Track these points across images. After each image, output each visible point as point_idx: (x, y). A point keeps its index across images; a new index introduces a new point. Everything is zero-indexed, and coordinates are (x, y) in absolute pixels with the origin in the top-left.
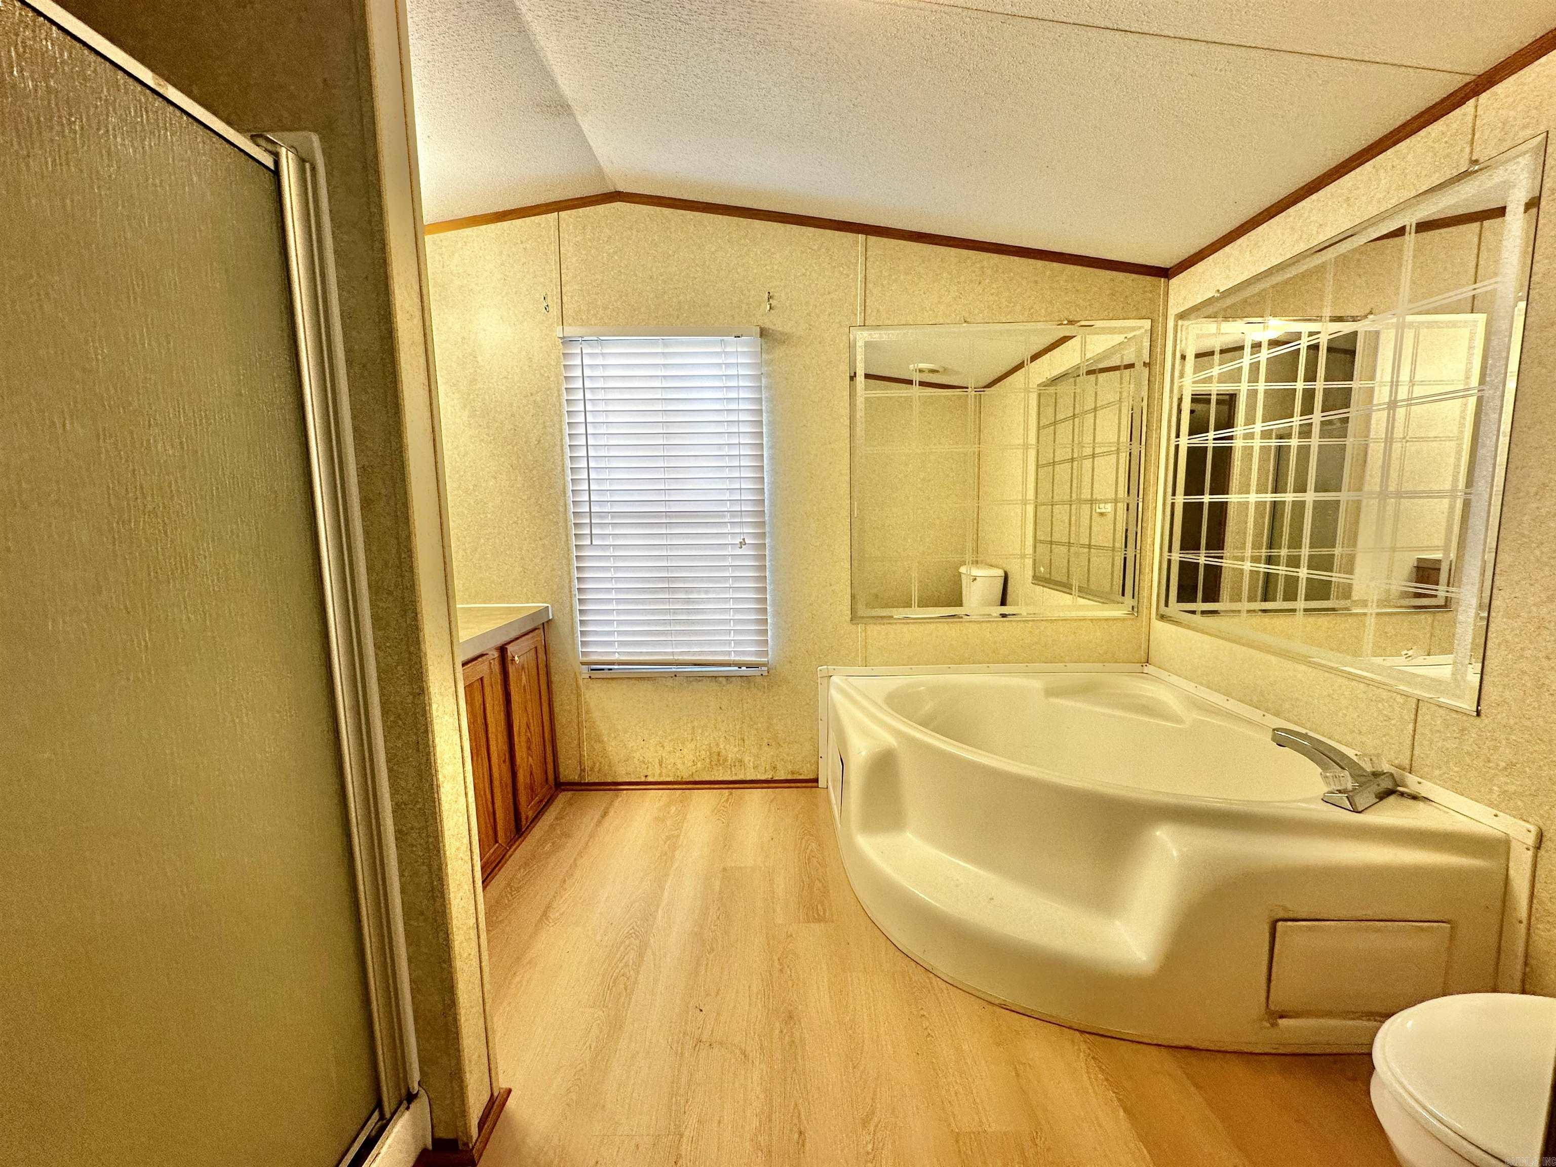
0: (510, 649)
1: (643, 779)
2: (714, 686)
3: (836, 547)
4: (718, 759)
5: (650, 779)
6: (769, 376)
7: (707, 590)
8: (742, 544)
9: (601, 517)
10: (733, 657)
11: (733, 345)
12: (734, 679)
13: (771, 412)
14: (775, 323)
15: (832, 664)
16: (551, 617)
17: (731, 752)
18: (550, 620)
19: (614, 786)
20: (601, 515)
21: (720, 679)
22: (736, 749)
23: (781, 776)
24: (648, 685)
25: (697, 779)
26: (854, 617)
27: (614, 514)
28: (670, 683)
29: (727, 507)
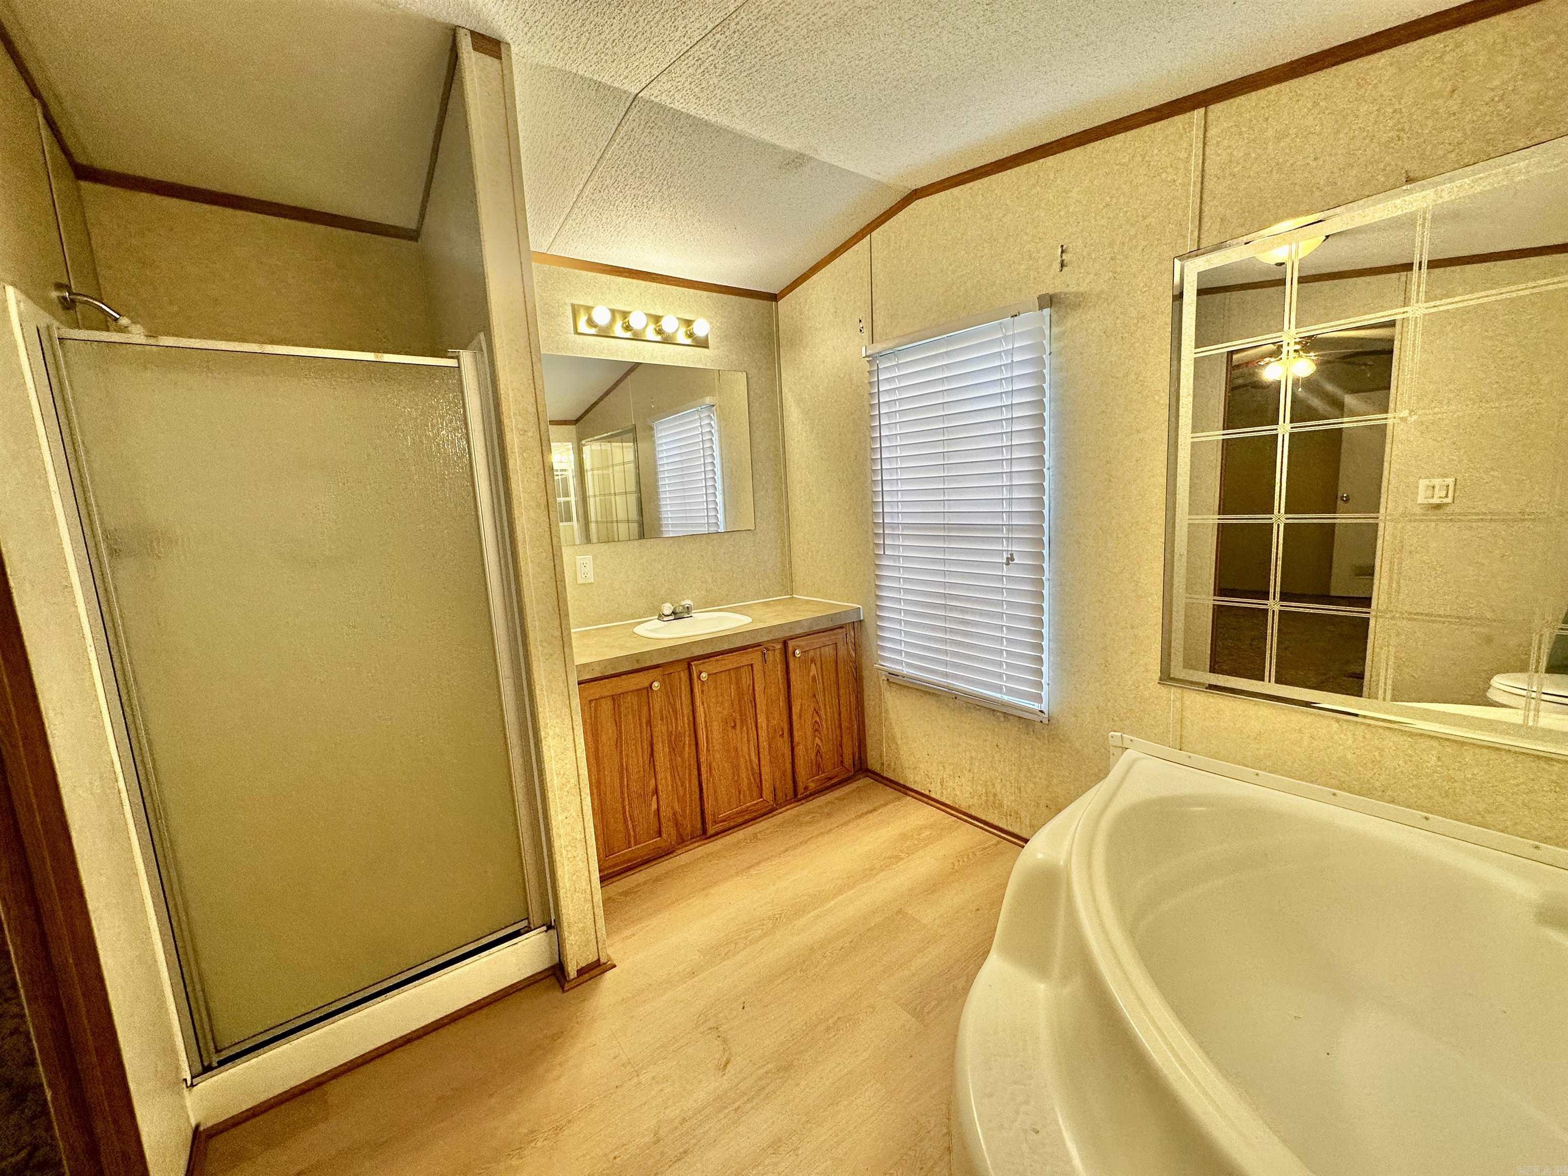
0: (791, 644)
1: (927, 793)
2: (992, 719)
3: (1143, 576)
4: (994, 800)
5: (933, 795)
9: (893, 528)
12: (1011, 717)
14: (1067, 284)
15: (1132, 733)
16: (862, 618)
18: (860, 621)
19: (905, 790)
20: (894, 526)
21: (998, 714)
22: (1013, 798)
24: (932, 701)
25: (973, 814)
26: (1166, 678)
28: (951, 704)
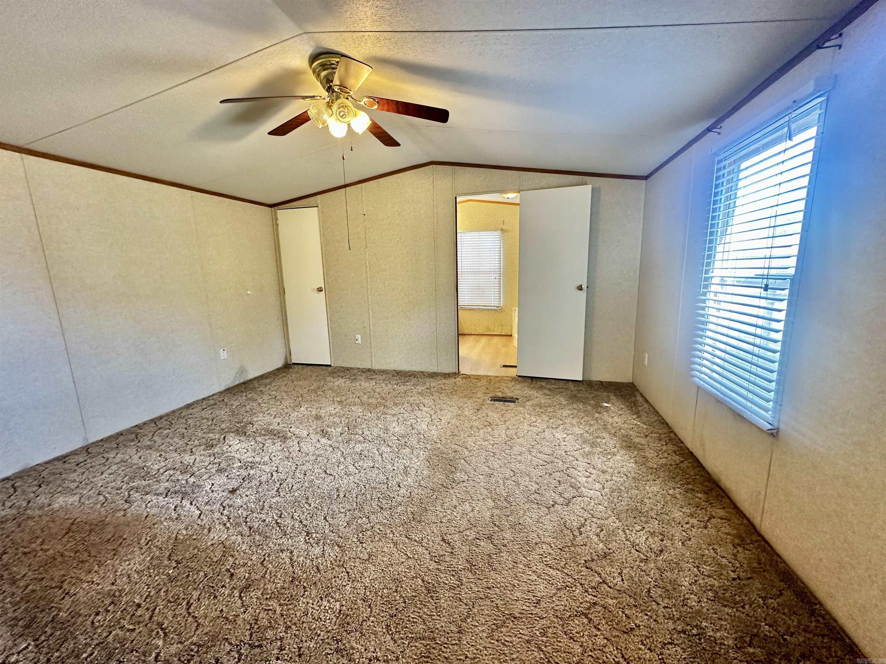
2: (488, 312)
4: (488, 329)
5: (472, 333)
6: (503, 239)
7: (487, 289)
8: (496, 278)
10: (493, 305)
11: (495, 233)
12: (493, 310)
13: (503, 248)
14: (504, 227)
15: (516, 307)
17: (492, 328)
19: (464, 334)
20: (464, 272)
21: (489, 310)
23: (503, 334)
24: (473, 311)
27: (467, 272)
28: (478, 311)
29: (493, 270)
